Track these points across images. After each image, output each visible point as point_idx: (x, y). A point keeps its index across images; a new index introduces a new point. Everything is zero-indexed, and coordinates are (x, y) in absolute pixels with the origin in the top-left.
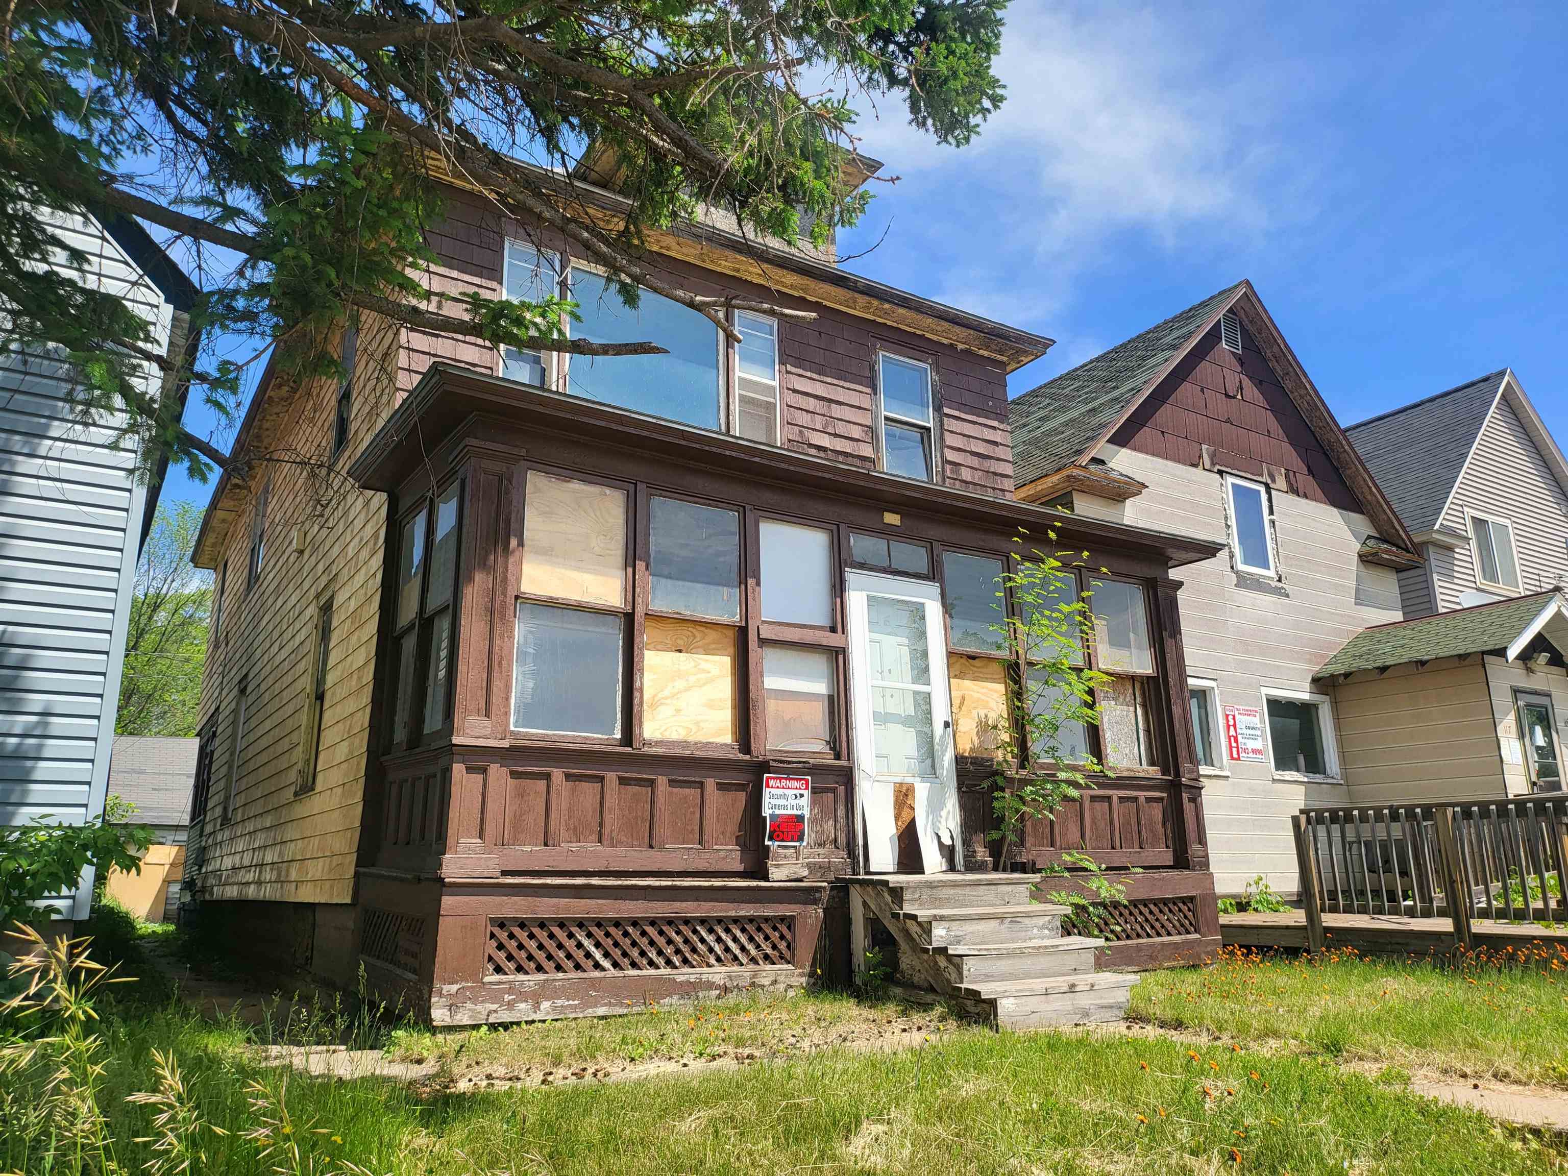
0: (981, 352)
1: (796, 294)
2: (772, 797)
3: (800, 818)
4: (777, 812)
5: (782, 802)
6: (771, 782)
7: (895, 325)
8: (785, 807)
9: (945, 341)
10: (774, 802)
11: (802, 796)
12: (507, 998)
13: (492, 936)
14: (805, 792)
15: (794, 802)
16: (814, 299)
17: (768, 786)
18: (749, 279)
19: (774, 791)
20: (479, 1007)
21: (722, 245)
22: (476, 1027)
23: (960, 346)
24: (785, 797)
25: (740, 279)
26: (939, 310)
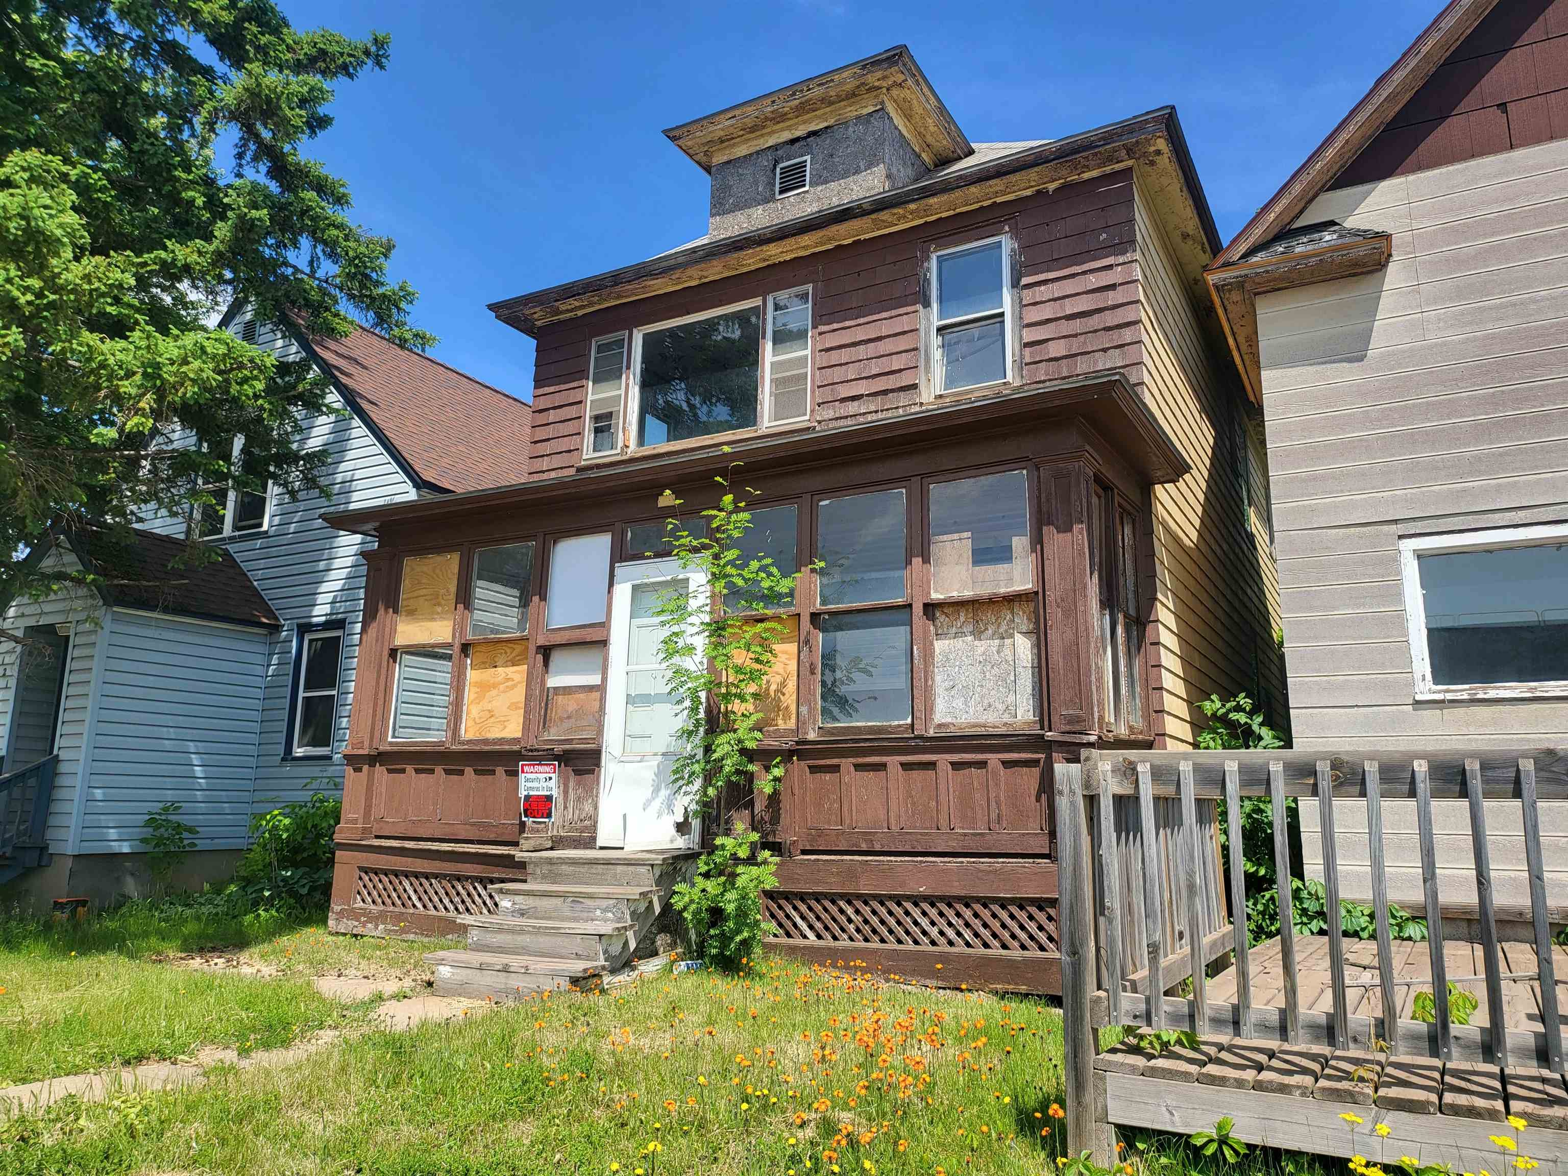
0: (1086, 176)
1: (830, 247)
2: (527, 780)
3: (549, 798)
4: (532, 793)
5: (535, 784)
6: (526, 769)
7: (952, 213)
8: (538, 789)
9: (1028, 192)
10: (529, 785)
11: (550, 778)
12: (363, 919)
13: (361, 878)
14: (553, 776)
15: (545, 785)
16: (850, 241)
17: (523, 772)
18: (782, 260)
19: (529, 776)
20: (349, 922)
21: (725, 252)
22: (345, 934)
23: (1052, 187)
24: (538, 780)
25: (775, 264)
26: (972, 174)
